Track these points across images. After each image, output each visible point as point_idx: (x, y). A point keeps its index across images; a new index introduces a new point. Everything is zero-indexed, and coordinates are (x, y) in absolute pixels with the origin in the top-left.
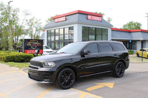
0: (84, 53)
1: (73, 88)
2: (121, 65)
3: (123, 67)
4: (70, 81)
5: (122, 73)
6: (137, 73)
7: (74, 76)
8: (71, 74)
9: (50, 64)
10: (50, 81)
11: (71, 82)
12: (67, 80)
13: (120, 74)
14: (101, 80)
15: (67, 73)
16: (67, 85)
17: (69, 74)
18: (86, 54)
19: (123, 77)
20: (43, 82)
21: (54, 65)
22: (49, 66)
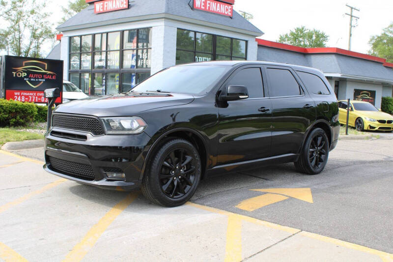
0: (228, 94)
1: (194, 202)
2: (320, 139)
3: (326, 143)
4: (185, 181)
5: (321, 161)
6: (355, 163)
7: (199, 163)
8: (189, 158)
9: (126, 123)
10: (127, 179)
11: (189, 184)
12: (176, 176)
13: (317, 164)
14: (266, 179)
15: (180, 154)
16: (176, 194)
17: (185, 159)
18: (235, 97)
19: (322, 174)
20: (103, 183)
21: (142, 128)
22: (124, 129)
